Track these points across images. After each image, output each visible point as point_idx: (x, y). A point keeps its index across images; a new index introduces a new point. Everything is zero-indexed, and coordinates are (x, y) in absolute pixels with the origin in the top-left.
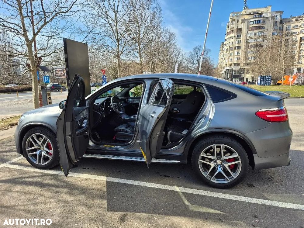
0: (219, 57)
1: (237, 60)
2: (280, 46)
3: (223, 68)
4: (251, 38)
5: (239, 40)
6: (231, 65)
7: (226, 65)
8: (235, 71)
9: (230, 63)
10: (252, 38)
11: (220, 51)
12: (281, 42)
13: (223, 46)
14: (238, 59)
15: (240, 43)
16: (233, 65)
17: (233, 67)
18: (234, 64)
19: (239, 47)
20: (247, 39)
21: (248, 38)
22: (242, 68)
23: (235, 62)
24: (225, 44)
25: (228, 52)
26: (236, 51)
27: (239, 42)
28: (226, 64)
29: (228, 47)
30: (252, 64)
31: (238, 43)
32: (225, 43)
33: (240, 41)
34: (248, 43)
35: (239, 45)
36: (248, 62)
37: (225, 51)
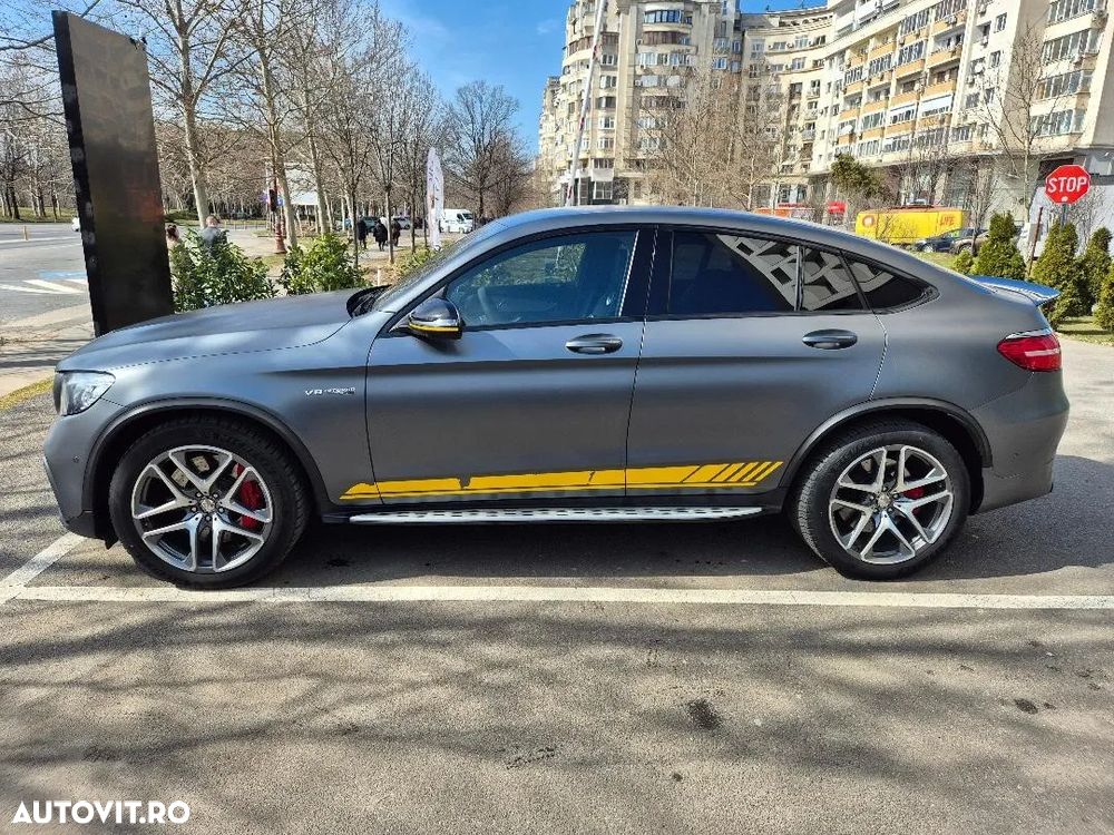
0: (541, 132)
1: (606, 145)
2: (733, 107)
3: (561, 171)
4: (648, 72)
5: (612, 74)
6: (585, 163)
7: (570, 162)
8: (600, 185)
9: (583, 155)
10: (652, 74)
11: (544, 107)
12: (737, 94)
13: (553, 92)
14: (608, 144)
15: (614, 84)
16: (591, 163)
17: (593, 173)
18: (596, 161)
19: (610, 101)
20: (636, 76)
21: (639, 72)
22: (620, 175)
23: (600, 155)
24: (564, 86)
25: (574, 116)
26: (601, 114)
27: (611, 82)
28: (570, 159)
29: (575, 98)
30: (652, 164)
31: (608, 87)
32: (563, 80)
33: (615, 78)
34: (637, 88)
35: (611, 95)
36: (640, 156)
37: (563, 111)
